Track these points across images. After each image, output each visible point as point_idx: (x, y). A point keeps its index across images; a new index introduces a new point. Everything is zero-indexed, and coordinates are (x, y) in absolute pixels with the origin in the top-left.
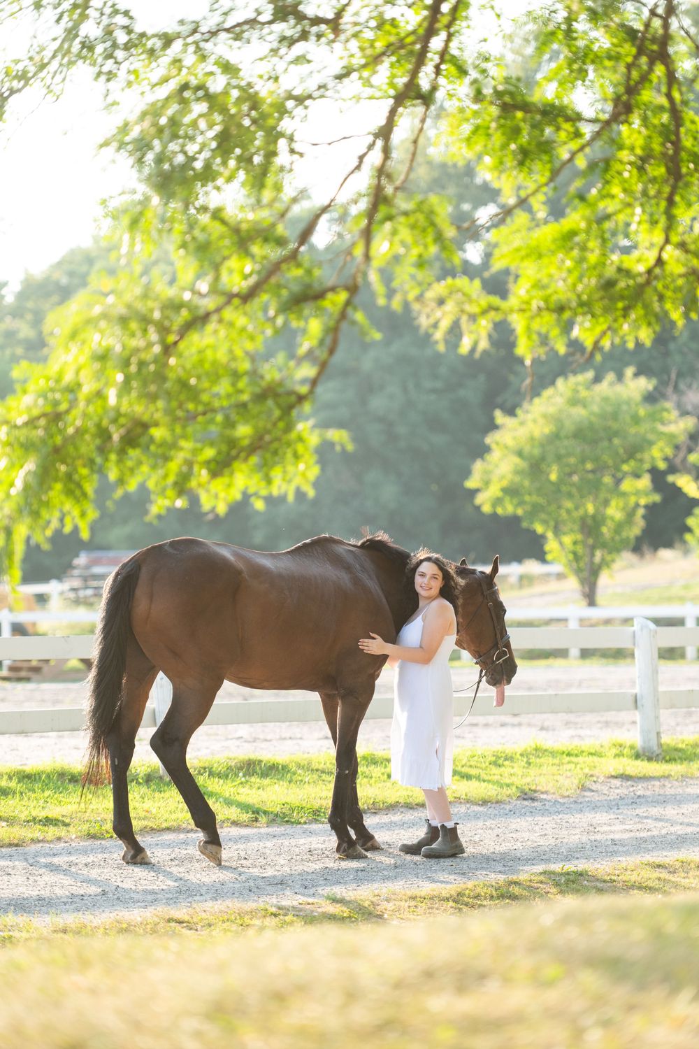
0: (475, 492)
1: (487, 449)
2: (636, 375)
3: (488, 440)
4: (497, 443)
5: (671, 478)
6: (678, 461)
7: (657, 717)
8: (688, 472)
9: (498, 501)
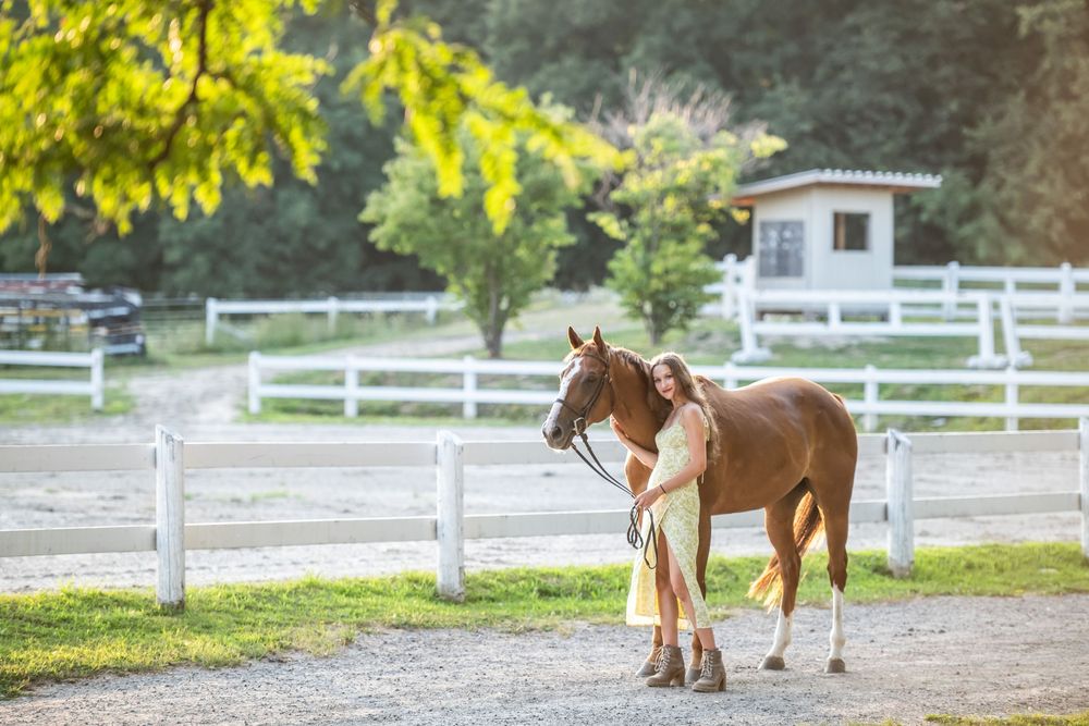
0: (371, 226)
1: (385, 178)
2: (553, 102)
3: (388, 168)
4: (396, 174)
5: (591, 217)
6: (598, 198)
7: (460, 550)
8: (611, 210)
9: (395, 239)
